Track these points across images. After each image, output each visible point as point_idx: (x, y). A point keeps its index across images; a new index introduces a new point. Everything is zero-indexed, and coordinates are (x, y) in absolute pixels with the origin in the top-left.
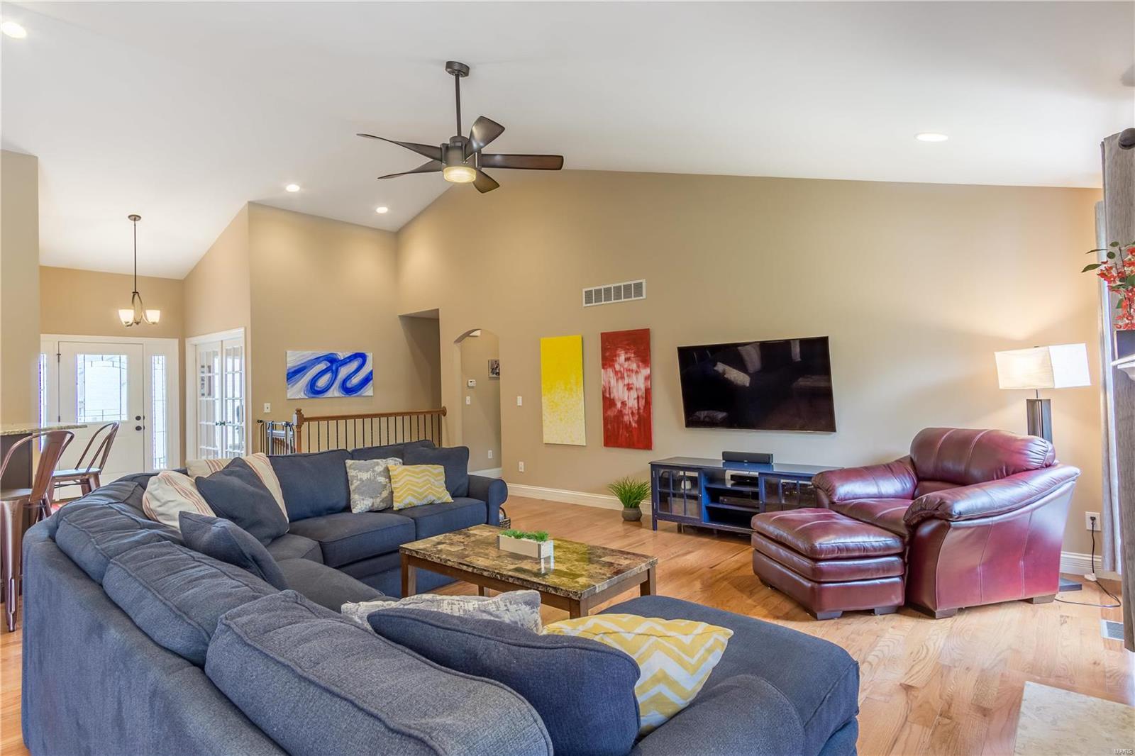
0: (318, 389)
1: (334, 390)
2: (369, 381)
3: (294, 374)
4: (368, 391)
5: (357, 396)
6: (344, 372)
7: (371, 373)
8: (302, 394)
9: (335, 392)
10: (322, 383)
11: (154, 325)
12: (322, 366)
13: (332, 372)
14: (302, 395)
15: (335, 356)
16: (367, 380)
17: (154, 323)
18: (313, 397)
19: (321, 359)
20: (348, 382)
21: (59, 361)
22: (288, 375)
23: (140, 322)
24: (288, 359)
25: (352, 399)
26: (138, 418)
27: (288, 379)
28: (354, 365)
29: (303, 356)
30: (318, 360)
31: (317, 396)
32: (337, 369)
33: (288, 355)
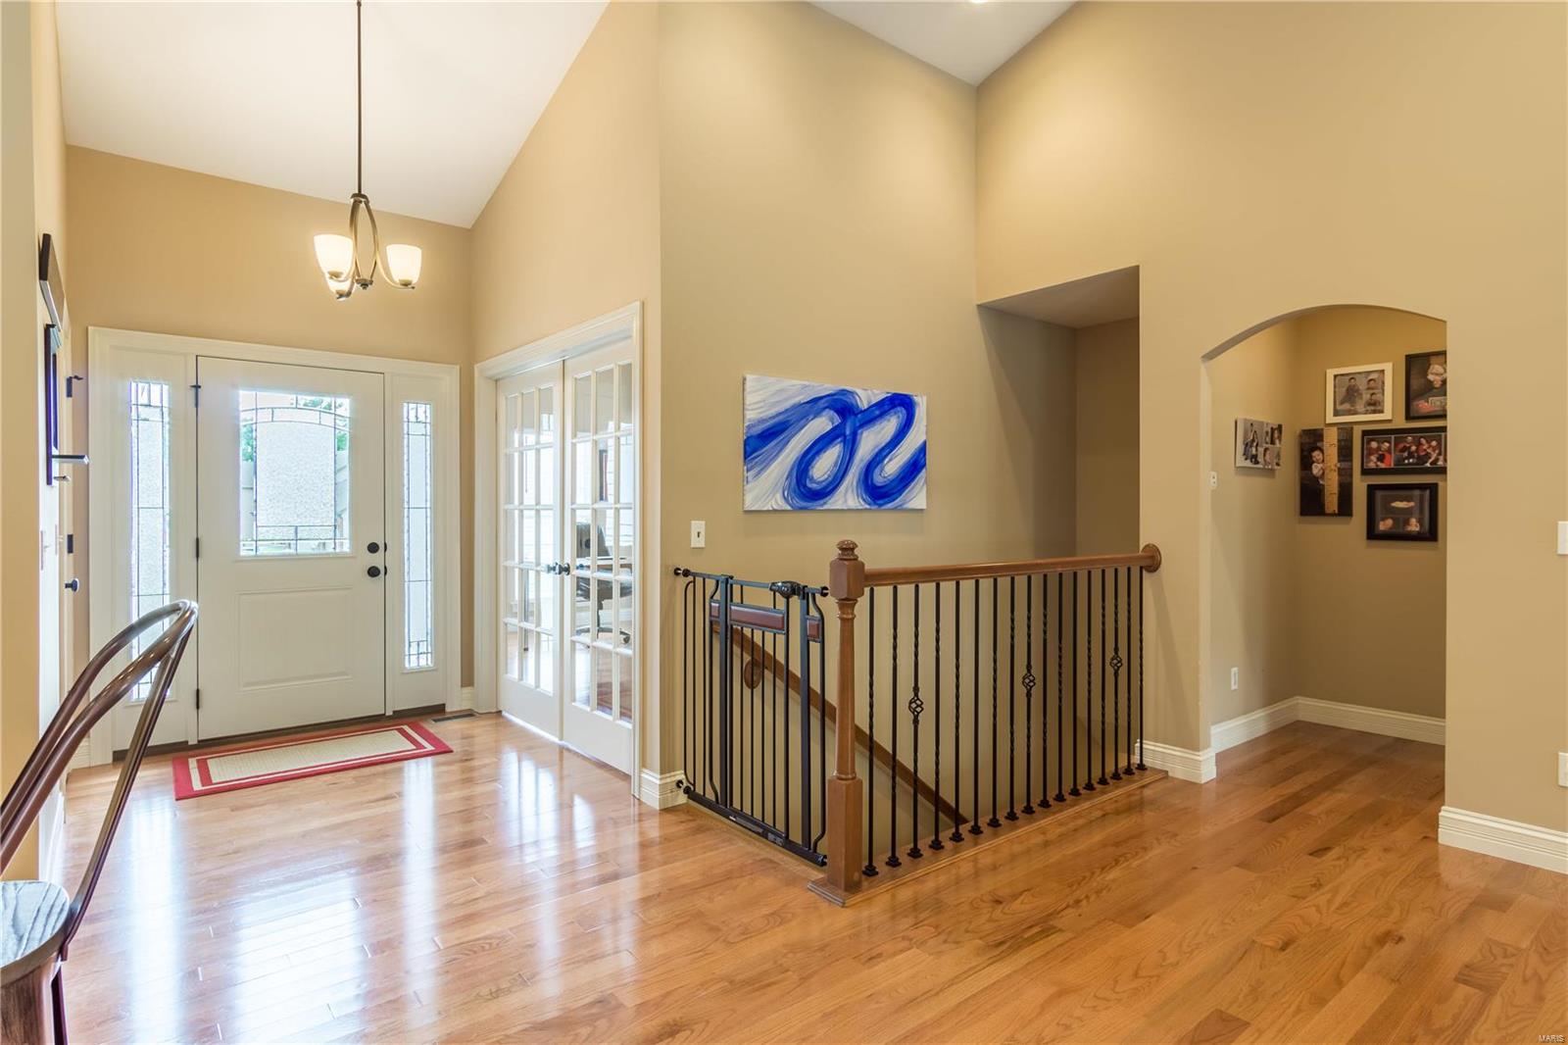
0: (814, 486)
1: (846, 492)
2: (919, 472)
3: (762, 440)
4: (917, 497)
5: (895, 509)
6: (871, 440)
7: (923, 449)
8: (779, 496)
9: (848, 497)
10: (823, 467)
11: (408, 290)
12: (822, 424)
13: (844, 441)
14: (778, 502)
15: (848, 399)
16: (915, 466)
17: (406, 284)
18: (802, 508)
19: (821, 404)
20: (877, 471)
21: (197, 405)
22: (746, 443)
23: (371, 282)
24: (749, 399)
25: (884, 517)
26: (373, 548)
27: (747, 455)
28: (889, 425)
29: (781, 391)
30: (812, 407)
31: (809, 504)
32: (854, 434)
33: (748, 384)
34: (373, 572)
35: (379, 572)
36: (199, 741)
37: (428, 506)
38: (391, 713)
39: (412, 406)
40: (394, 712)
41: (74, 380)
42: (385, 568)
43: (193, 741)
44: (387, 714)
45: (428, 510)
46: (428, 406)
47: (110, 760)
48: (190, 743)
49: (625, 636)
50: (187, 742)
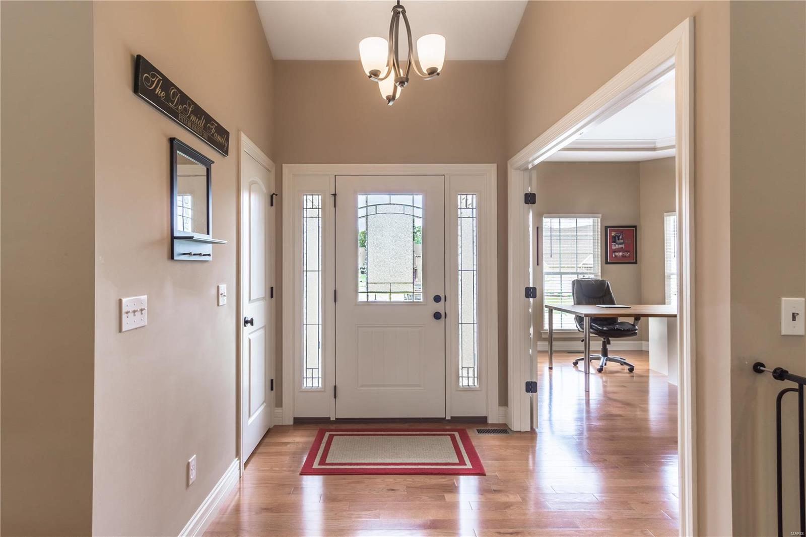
17: (433, 72)
21: (335, 206)
26: (437, 299)
34: (437, 316)
35: (441, 315)
36: (336, 419)
37: (475, 269)
38: (450, 418)
39: (463, 197)
40: (451, 417)
41: (274, 196)
42: (445, 313)
43: (333, 419)
44: (447, 419)
45: (475, 272)
46: (474, 196)
47: (291, 423)
48: (331, 419)
49: (629, 367)
50: (330, 418)
